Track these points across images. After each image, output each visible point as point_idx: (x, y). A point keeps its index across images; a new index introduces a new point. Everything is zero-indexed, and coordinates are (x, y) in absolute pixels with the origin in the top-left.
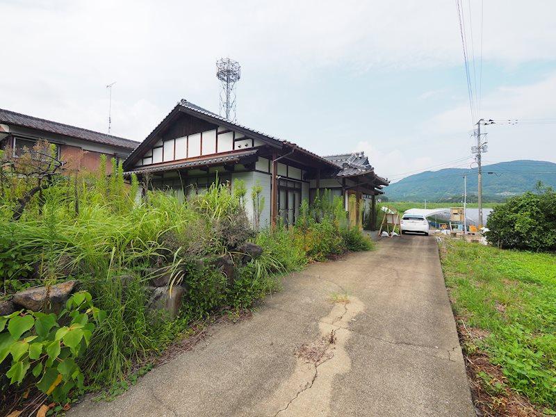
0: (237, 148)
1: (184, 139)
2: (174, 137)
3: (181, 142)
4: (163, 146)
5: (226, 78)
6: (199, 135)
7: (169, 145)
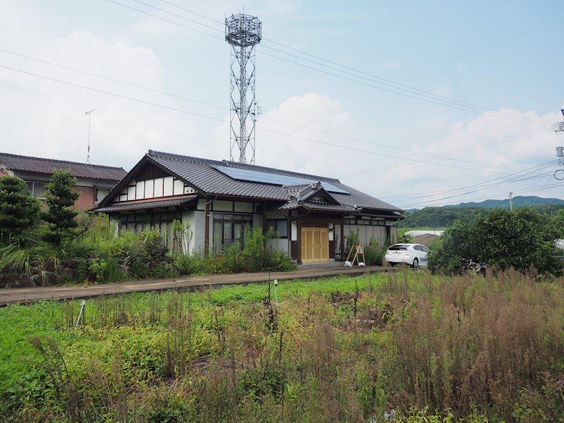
0: (186, 193)
1: (152, 181)
2: (144, 180)
3: (149, 183)
4: (136, 186)
5: (239, 41)
6: (162, 179)
7: (140, 185)
